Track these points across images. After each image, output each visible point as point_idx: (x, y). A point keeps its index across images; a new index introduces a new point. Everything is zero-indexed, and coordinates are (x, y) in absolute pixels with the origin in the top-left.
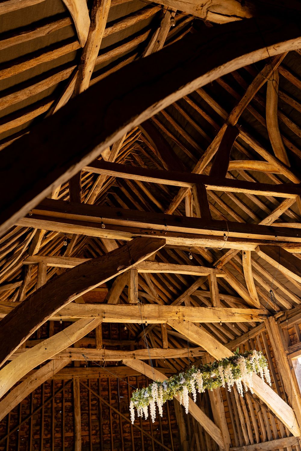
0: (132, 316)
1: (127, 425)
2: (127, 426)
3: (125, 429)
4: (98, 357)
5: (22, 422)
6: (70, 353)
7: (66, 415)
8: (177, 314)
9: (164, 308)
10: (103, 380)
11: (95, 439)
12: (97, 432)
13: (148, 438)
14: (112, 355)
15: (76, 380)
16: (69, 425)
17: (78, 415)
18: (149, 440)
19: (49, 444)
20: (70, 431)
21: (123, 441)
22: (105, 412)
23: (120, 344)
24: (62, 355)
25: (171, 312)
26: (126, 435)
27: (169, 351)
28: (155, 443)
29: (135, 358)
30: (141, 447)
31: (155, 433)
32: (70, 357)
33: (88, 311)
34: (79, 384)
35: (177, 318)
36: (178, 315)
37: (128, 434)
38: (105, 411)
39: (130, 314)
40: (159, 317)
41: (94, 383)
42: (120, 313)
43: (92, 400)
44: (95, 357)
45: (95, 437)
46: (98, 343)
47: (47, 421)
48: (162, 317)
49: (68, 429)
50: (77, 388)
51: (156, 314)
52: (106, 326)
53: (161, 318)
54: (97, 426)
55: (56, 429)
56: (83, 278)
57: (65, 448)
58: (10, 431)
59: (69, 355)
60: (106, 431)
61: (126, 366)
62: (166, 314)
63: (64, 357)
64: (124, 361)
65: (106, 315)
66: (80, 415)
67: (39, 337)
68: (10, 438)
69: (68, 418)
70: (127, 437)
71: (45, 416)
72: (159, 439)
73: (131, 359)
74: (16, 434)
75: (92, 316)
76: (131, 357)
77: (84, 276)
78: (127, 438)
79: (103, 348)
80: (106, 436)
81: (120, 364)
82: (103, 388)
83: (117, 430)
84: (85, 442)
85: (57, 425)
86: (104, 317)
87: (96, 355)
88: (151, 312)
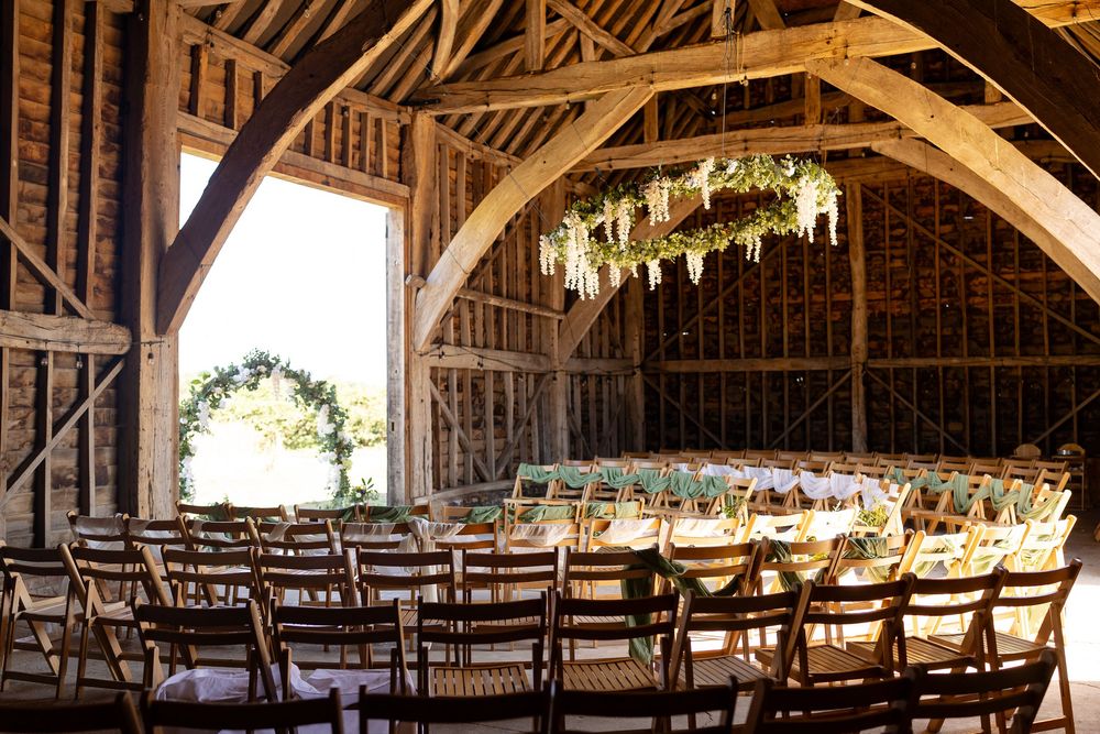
0: (715, 69)
1: (981, 279)
2: (980, 283)
3: (973, 288)
4: (809, 144)
5: (744, 272)
6: (745, 141)
7: (834, 259)
8: (828, 43)
9: (794, 34)
10: (924, 181)
11: (899, 307)
12: (905, 292)
13: (1035, 309)
14: (841, 137)
16: (842, 279)
17: (856, 260)
18: (1037, 313)
19: (800, 315)
20: (845, 290)
21: (964, 314)
22: (925, 252)
25: (812, 41)
26: (977, 300)
28: (1051, 321)
29: (900, 137)
30: (1013, 328)
31: (1057, 298)
35: (829, 55)
36: (831, 47)
37: (982, 300)
38: (927, 249)
39: (711, 65)
40: (779, 61)
41: (899, 190)
42: (687, 67)
43: (893, 227)
44: (802, 144)
45: (899, 302)
47: (796, 271)
48: (790, 57)
49: (839, 286)
50: (855, 202)
51: (775, 54)
53: (786, 63)
54: (906, 281)
55: (815, 286)
57: (834, 323)
58: (724, 289)
60: (926, 292)
61: (881, 155)
62: (800, 49)
64: (876, 146)
65: (656, 76)
66: (861, 259)
68: (725, 302)
69: (840, 265)
70: (978, 304)
71: (788, 262)
72: (1066, 314)
73: (893, 141)
74: (735, 293)
75: (628, 84)
76: (892, 136)
78: (979, 307)
79: (821, 122)
80: (926, 301)
81: (869, 152)
82: (922, 201)
83: (954, 289)
84: (877, 312)
85: (816, 279)
86: (652, 82)
87: (804, 139)
88: (761, 51)
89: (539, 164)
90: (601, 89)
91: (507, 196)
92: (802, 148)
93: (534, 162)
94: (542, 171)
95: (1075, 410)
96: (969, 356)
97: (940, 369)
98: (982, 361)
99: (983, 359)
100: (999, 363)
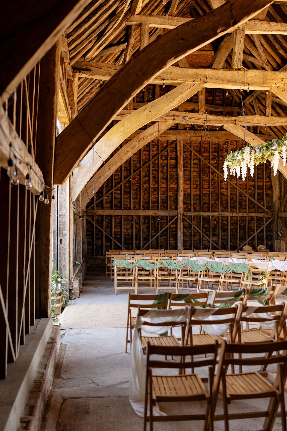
0: (234, 82)
2: (225, 184)
3: (222, 186)
4: (200, 121)
5: (133, 173)
6: (174, 116)
7: (171, 170)
8: (282, 80)
9: (270, 74)
10: (205, 142)
11: (195, 191)
12: (197, 186)
13: (243, 195)
14: (213, 120)
15: (179, 141)
16: (173, 179)
17: (181, 171)
18: (243, 196)
19: (156, 192)
20: (174, 183)
21: (220, 195)
22: (205, 170)
23: (223, 110)
24: (167, 118)
25: (276, 78)
26: (223, 190)
27: (271, 118)
28: (249, 200)
29: (236, 124)
30: (236, 202)
31: (250, 191)
32: (174, 120)
33: (190, 76)
34: (182, 145)
35: (282, 86)
36: (283, 82)
37: (225, 190)
38: (206, 169)
39: (233, 80)
40: (263, 84)
41: (196, 145)
42: (222, 79)
43: (194, 160)
44: (198, 121)
45: (195, 190)
46: (201, 108)
47: (155, 174)
48: (266, 83)
49: (172, 182)
50: (181, 148)
51: (260, 81)
52: (210, 91)
53: (265, 85)
54: (198, 181)
55: (162, 181)
56: (181, 42)
57: (170, 196)
58: (124, 179)
59: (173, 118)
60: (206, 185)
61: (226, 131)
62: (271, 81)
63: (168, 119)
64: (225, 126)
65: (208, 80)
66: (182, 171)
67: (146, 100)
68: (124, 185)
69: (173, 173)
70: (224, 192)
71: (152, 170)
72: (254, 197)
73: (232, 125)
74: (129, 182)
75: (194, 81)
76: (232, 123)
77: (182, 39)
78: (224, 193)
79: (205, 113)
80: (205, 190)
81: (221, 129)
83: (215, 186)
84: (187, 193)
85: (163, 178)
86: (206, 82)
87: (199, 119)
88: (255, 78)
89: (147, 112)
90: (180, 81)
91: (129, 125)
92: (197, 122)
93: (144, 110)
94: (148, 115)
95: (256, 232)
96: (221, 212)
97: (211, 216)
98: (226, 214)
99: (226, 213)
100: (231, 215)
